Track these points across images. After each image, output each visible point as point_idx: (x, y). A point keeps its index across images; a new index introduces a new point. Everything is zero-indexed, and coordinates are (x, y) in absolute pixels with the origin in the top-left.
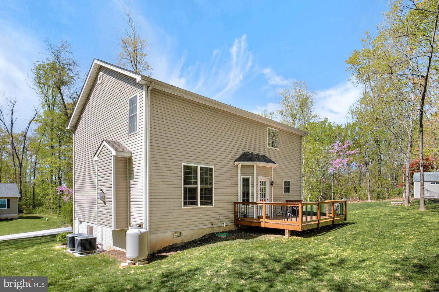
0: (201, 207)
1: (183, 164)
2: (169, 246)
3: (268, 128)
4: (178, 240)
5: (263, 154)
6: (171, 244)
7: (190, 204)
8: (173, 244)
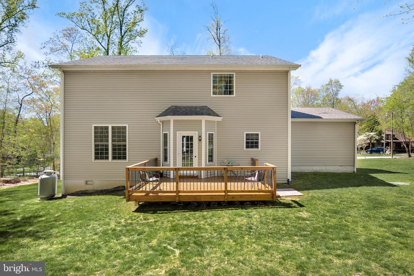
0: (112, 161)
1: (93, 125)
2: (82, 191)
3: (212, 74)
4: (89, 188)
5: (204, 105)
6: (83, 189)
7: (102, 158)
8: (85, 190)
